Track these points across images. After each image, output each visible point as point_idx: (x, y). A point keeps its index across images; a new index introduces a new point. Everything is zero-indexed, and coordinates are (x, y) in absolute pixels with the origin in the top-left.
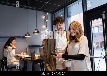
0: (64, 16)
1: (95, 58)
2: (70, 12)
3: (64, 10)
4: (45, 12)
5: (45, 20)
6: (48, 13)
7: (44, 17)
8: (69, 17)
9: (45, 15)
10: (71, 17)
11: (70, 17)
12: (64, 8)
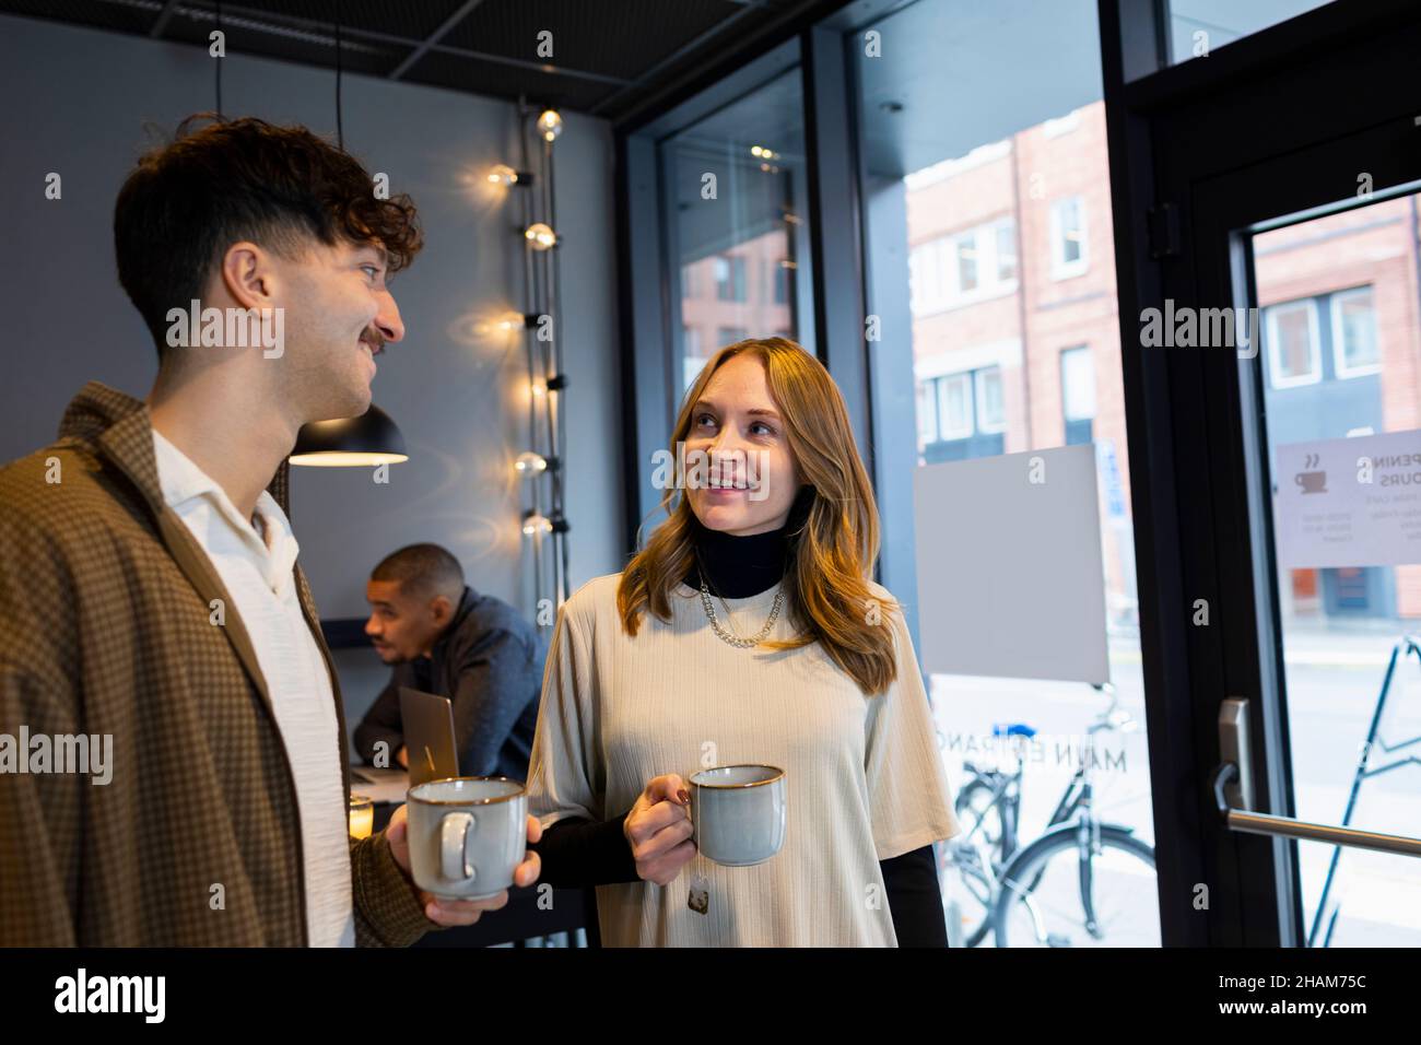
0: (798, 160)
1: (1304, 845)
2: (897, 107)
3: (806, 64)
4: (512, 108)
5: (517, 220)
6: (550, 119)
7: (495, 182)
8: (873, 173)
9: (515, 150)
10: (910, 180)
11: (892, 174)
12: (802, 28)
